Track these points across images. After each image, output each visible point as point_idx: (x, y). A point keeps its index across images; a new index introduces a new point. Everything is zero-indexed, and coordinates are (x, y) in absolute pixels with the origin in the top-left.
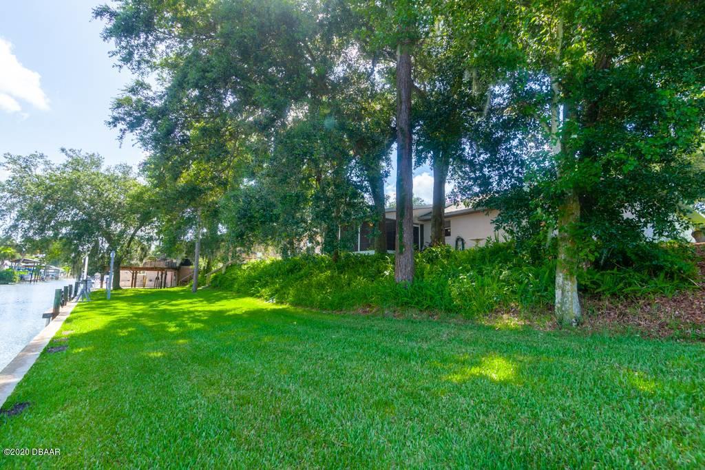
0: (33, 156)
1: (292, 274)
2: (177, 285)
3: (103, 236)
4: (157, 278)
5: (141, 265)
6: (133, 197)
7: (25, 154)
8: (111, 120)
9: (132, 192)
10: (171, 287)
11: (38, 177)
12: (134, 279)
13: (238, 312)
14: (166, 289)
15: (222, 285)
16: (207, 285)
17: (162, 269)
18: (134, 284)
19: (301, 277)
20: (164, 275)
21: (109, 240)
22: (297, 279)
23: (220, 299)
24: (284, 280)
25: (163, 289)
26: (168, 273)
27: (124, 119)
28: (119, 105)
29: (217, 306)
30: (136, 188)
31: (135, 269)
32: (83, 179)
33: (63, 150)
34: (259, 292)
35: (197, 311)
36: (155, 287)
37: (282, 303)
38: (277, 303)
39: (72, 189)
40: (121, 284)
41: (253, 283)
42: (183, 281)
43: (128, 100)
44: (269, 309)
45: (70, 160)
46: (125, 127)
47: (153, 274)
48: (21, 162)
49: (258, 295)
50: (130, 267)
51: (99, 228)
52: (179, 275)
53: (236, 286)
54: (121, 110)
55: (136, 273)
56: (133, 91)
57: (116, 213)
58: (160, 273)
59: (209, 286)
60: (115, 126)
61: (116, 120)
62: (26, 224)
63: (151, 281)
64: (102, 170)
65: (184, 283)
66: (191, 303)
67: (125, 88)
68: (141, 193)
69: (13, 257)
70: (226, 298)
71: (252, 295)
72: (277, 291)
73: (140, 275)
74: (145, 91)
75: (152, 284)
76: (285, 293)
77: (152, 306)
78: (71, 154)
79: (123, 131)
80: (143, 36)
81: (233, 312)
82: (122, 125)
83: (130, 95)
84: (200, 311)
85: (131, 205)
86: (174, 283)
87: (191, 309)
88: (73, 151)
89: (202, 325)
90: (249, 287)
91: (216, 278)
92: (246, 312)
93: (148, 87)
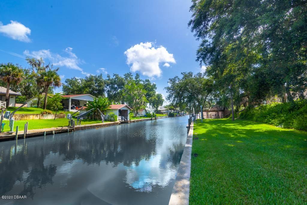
0: (175, 78)
1: (293, 111)
2: (224, 118)
3: (196, 100)
4: (216, 115)
5: (209, 110)
6: (204, 85)
7: (173, 78)
8: (197, 59)
9: (204, 82)
10: (221, 118)
11: (177, 84)
12: (208, 115)
13: (261, 131)
14: (220, 119)
15: (246, 117)
16: (238, 118)
17: (217, 111)
18: (208, 117)
19: (301, 113)
20: (218, 114)
21: (198, 102)
22: (298, 115)
23: (248, 124)
24: (287, 115)
25: (218, 119)
26: (220, 112)
27: (201, 57)
28: (199, 52)
29: (248, 127)
30: (204, 81)
31: (207, 111)
32: (188, 81)
33: (182, 73)
34: (270, 121)
35: (239, 129)
36: (215, 118)
37: (289, 128)
38: (284, 128)
39: (186, 86)
40: (204, 117)
41: (265, 117)
42: (226, 116)
43: (201, 49)
44: (281, 131)
45: (184, 76)
46: (201, 59)
47: (214, 113)
48: (173, 80)
49: (270, 123)
50: (205, 111)
51: (195, 98)
52: (224, 113)
53: (255, 118)
54: (200, 54)
55: (208, 113)
56: (202, 45)
57: (199, 91)
58: (216, 112)
59: (239, 118)
60: (199, 60)
61: (198, 58)
62: (176, 99)
63: (213, 116)
64: (193, 77)
65: (227, 117)
66: (234, 125)
67: (200, 45)
68: (207, 82)
69: (173, 109)
70: (250, 124)
71: (266, 123)
72: (283, 121)
73: (209, 113)
74: (206, 43)
75: (214, 117)
76: (290, 122)
77: (218, 126)
78: (184, 74)
79: (201, 61)
80: (203, 23)
81: (258, 131)
82: (200, 59)
83: (202, 47)
84: (240, 129)
85: (204, 88)
86: (223, 117)
87: (236, 128)
88: (184, 73)
89: (245, 136)
90: (263, 118)
91: (242, 114)
92: (265, 131)
93: (207, 41)
